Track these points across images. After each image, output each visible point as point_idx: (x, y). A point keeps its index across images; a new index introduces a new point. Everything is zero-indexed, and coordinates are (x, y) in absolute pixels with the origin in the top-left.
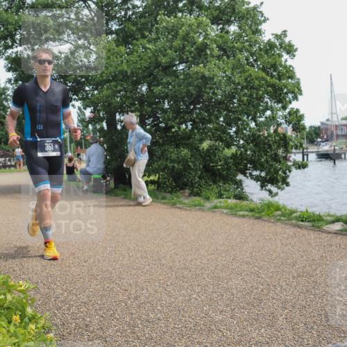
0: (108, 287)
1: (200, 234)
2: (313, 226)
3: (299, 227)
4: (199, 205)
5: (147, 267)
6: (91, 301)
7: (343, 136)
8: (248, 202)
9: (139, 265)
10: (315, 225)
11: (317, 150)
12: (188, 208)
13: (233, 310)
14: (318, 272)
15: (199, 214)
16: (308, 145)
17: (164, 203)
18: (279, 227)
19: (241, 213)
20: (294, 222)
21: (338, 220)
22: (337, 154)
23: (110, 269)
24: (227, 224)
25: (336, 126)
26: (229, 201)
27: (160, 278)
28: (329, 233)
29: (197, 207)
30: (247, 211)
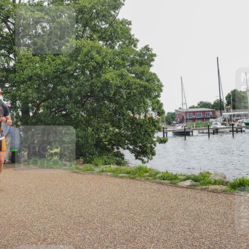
0: (23, 233)
1: (91, 191)
2: (171, 183)
3: (162, 184)
4: (91, 170)
5: (53, 217)
6: (10, 244)
7: (190, 119)
8: (126, 167)
9: (46, 216)
10: (172, 182)
11: (173, 129)
12: (83, 173)
13: (115, 246)
14: (175, 216)
15: (90, 176)
16: (167, 126)
18: (148, 185)
19: (121, 175)
20: (158, 180)
21: (188, 178)
22: (187, 132)
23: (25, 219)
24: (111, 183)
25: (186, 113)
26: (112, 166)
27: (62, 224)
28: (182, 187)
29: (89, 172)
30: (125, 173)
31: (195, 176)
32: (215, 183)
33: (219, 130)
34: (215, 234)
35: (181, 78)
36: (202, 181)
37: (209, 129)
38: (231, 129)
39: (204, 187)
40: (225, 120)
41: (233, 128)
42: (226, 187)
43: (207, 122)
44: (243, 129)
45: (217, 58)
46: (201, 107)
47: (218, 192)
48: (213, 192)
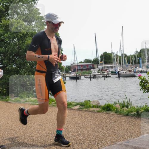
7: (80, 69)
10: (69, 107)
11: (69, 76)
12: (14, 103)
14: (69, 127)
15: (19, 104)
16: (66, 74)
17: (2, 101)
18: (54, 109)
21: (78, 104)
22: (78, 77)
25: (77, 66)
28: (75, 110)
29: (18, 102)
31: (81, 103)
32: (93, 107)
33: (96, 76)
34: (93, 137)
35: (74, 45)
36: (86, 106)
37: (90, 75)
38: (103, 75)
39: (87, 109)
40: (100, 70)
41: (104, 74)
42: (99, 109)
43: (89, 71)
44: (110, 75)
45: (95, 33)
46: (86, 62)
47: (95, 112)
48: (92, 112)
